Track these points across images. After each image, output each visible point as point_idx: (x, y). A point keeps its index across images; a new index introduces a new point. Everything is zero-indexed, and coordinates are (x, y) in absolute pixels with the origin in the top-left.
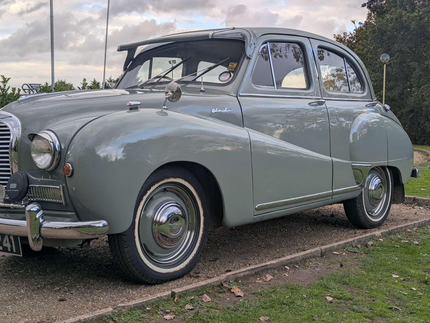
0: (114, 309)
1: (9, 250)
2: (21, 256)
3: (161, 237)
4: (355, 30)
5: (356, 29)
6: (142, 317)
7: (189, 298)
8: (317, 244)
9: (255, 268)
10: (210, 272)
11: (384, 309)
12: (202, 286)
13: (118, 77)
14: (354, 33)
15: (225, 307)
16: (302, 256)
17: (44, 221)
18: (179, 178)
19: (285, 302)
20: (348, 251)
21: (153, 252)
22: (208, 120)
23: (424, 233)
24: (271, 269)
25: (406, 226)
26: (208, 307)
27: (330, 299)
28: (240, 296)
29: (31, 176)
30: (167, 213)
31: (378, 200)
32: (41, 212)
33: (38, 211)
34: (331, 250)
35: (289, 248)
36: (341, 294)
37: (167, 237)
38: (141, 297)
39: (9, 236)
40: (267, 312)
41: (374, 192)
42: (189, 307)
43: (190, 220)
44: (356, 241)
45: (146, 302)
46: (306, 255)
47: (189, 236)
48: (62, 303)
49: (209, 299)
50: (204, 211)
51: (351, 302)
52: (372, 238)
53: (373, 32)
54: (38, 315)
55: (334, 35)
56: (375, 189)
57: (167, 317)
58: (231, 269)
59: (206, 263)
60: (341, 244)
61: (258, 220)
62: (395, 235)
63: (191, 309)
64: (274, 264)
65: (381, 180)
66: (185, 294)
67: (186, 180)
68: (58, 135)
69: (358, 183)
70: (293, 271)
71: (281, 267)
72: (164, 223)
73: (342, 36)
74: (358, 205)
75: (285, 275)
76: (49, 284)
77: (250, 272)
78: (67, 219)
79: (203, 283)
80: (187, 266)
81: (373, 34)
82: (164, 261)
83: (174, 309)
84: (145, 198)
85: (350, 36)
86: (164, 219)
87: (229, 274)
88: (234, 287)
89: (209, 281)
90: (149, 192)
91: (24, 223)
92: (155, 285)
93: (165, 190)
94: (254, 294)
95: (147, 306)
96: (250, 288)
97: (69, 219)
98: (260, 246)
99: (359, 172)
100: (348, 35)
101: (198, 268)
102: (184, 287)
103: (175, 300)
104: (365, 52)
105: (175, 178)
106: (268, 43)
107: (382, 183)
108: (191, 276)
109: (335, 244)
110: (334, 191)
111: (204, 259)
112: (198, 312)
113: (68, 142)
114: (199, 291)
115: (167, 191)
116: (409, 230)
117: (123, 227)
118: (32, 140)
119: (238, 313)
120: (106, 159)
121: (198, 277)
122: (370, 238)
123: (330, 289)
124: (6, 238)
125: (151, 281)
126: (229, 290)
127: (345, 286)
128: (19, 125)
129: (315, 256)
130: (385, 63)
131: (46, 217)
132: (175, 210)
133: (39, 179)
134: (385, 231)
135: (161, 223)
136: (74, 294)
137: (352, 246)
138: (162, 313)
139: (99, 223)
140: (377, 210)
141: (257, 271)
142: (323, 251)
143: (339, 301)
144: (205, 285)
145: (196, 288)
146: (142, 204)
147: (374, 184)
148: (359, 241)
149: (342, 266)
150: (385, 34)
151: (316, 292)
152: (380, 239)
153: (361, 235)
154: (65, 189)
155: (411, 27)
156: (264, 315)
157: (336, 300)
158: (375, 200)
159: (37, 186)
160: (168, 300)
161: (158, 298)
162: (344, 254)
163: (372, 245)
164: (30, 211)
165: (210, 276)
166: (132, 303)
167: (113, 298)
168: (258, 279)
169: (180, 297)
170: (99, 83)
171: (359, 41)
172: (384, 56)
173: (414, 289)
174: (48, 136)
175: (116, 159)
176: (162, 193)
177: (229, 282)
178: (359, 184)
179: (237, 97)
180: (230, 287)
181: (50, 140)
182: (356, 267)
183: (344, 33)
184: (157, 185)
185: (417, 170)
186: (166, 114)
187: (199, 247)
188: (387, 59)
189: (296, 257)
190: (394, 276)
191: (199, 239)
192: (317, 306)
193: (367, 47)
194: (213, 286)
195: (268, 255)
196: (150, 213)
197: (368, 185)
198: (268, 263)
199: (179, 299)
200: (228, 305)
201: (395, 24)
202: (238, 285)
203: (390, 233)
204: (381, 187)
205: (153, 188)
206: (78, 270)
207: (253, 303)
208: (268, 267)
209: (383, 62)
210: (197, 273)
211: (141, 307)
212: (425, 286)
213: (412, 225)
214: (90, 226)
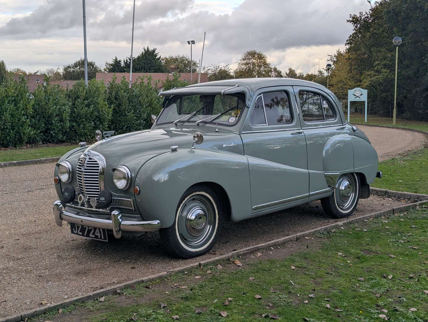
0: (167, 273)
1: (99, 237)
2: (107, 241)
3: (191, 229)
4: (370, 10)
5: (372, 8)
6: (183, 277)
7: (209, 267)
8: (299, 231)
9: (250, 249)
10: (223, 251)
11: (323, 273)
12: (217, 260)
13: (139, 55)
14: (370, 13)
15: (230, 272)
16: (283, 240)
17: (122, 220)
18: (202, 191)
19: (266, 269)
20: (316, 237)
21: (186, 238)
22: (220, 153)
23: (376, 223)
24: (261, 249)
25: (363, 218)
26: (220, 272)
27: (293, 268)
28: (239, 266)
29: (112, 193)
30: (195, 214)
31: (347, 197)
32: (120, 216)
33: (118, 215)
34: (304, 236)
35: (278, 234)
36: (301, 265)
37: (195, 229)
38: (180, 266)
39: (99, 229)
40: (254, 275)
41: (344, 192)
42: (209, 272)
43: (210, 218)
44: (323, 230)
45: (185, 269)
46: (285, 239)
47: (209, 228)
48: (133, 269)
49: (221, 267)
50: (218, 212)
51: (306, 270)
52: (337, 227)
53: (388, 12)
54: (122, 277)
55: (350, 15)
56: (344, 189)
57: (197, 277)
58: (236, 249)
59: (220, 244)
60: (311, 232)
61: (254, 216)
62: (354, 224)
63: (211, 273)
64: (263, 246)
65: (350, 183)
66: (207, 265)
67: (206, 192)
68: (130, 168)
69: (329, 186)
70: (276, 250)
71: (268, 248)
72: (193, 220)
73: (358, 15)
74: (331, 201)
75: (270, 253)
76: (122, 258)
77: (247, 251)
78: (135, 219)
79: (217, 258)
80: (208, 247)
81: (388, 15)
82: (193, 244)
83: (200, 273)
84: (181, 205)
85: (366, 16)
86: (193, 217)
87: (234, 252)
88: (237, 260)
89: (222, 257)
90: (184, 202)
91: (111, 222)
92: (188, 259)
93: (193, 199)
94: (248, 265)
95: (186, 271)
96: (247, 261)
97: (137, 219)
98: (258, 232)
99: (330, 179)
100: (364, 14)
101: (215, 248)
102: (206, 260)
103: (201, 267)
104: (381, 31)
105: (200, 191)
106: (262, 94)
107: (350, 184)
108: (210, 254)
109: (307, 232)
110: (310, 193)
111: (219, 242)
112: (214, 275)
113: (136, 172)
114: (215, 263)
115: (195, 200)
116: (366, 220)
117: (169, 224)
118: (114, 172)
119: (237, 276)
120: (158, 181)
121: (215, 254)
122: (334, 227)
123: (295, 262)
124: (97, 230)
125: (186, 256)
126: (234, 262)
127: (305, 260)
128: (103, 159)
129: (292, 240)
130: (397, 46)
131: (123, 217)
132: (200, 212)
133: (117, 194)
134: (346, 221)
135: (191, 220)
136: (140, 264)
137: (320, 233)
138: (194, 275)
139: (155, 222)
140: (347, 205)
141: (251, 250)
142: (298, 237)
143: (298, 269)
144: (218, 259)
145: (213, 261)
146: (180, 209)
147: (344, 186)
148: (325, 229)
149: (307, 247)
150: (399, 14)
151: (286, 263)
152: (342, 228)
153: (331, 224)
154: (135, 201)
155: (424, 9)
156: (252, 277)
157: (297, 268)
158: (344, 197)
159: (116, 198)
160: (197, 268)
161: (191, 266)
162: (313, 238)
163: (334, 232)
164: (114, 215)
165: (223, 253)
166: (176, 269)
167: (163, 267)
168: (252, 255)
169: (204, 266)
170: (120, 61)
171: (375, 21)
172: (397, 39)
173: (349, 262)
174: (124, 170)
175: (164, 180)
176: (192, 201)
177: (234, 257)
178: (331, 187)
179: (240, 135)
180: (234, 261)
181: (125, 172)
182: (318, 248)
183: (360, 13)
184: (188, 197)
185: (381, 173)
186: (194, 152)
187: (215, 235)
188: (399, 42)
189: (278, 241)
190: (339, 254)
191: (216, 230)
192: (285, 271)
193: (382, 27)
194: (224, 260)
195: (262, 239)
196: (185, 214)
197: (339, 186)
198: (259, 245)
199: (203, 268)
200: (232, 271)
201: (409, 5)
202: (239, 259)
203: (350, 223)
204: (349, 187)
205: (186, 199)
206: (138, 249)
207: (247, 270)
208: (259, 248)
209: (396, 44)
210: (214, 252)
211: (182, 272)
212: (357, 260)
213: (369, 216)
214: (149, 224)
